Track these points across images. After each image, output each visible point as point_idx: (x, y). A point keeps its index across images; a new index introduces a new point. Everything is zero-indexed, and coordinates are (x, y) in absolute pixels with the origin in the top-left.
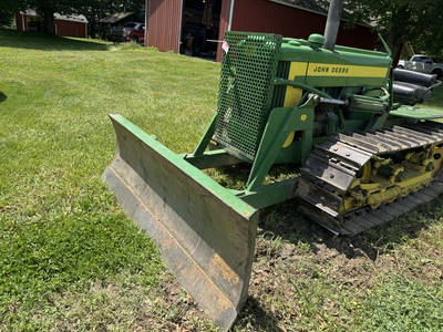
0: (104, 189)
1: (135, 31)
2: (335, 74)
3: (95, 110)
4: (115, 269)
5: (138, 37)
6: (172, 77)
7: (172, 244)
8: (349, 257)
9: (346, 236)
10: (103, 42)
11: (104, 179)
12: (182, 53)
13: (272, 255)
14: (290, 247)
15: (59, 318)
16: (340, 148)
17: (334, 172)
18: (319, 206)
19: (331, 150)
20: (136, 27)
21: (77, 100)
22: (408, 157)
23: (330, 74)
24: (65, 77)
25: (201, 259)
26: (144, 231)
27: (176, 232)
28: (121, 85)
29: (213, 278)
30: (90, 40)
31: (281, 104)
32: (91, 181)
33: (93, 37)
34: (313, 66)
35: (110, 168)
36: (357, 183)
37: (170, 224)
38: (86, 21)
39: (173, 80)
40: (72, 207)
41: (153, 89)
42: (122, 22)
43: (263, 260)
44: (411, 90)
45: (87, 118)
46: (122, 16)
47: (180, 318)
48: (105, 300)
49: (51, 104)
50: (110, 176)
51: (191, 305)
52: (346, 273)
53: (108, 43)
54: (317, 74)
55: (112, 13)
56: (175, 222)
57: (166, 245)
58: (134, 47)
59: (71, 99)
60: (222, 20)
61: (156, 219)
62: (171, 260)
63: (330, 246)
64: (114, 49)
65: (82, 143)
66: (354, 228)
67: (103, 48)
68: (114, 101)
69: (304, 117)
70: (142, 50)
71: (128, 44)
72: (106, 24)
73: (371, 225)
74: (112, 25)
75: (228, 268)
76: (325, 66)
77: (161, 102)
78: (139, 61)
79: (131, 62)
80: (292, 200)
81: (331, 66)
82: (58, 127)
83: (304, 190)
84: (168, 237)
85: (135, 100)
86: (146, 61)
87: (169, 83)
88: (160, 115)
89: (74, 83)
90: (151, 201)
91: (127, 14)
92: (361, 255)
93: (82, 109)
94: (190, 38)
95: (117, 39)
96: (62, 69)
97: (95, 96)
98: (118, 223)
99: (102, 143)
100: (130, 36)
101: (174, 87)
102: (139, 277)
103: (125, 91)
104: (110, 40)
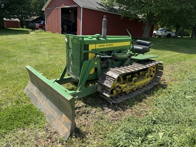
0: (25, 95)
1: (41, 25)
2: (107, 47)
3: (22, 63)
4: (28, 124)
5: (42, 27)
6: (57, 45)
7: (50, 113)
8: (115, 111)
9: (115, 104)
10: (27, 30)
11: (25, 91)
12: (62, 33)
13: (88, 113)
14: (94, 109)
15: (7, 142)
16: (109, 73)
17: (108, 81)
18: (104, 94)
19: (107, 74)
20: (42, 23)
21: (15, 59)
22: (141, 73)
23: (105, 47)
24: (9, 48)
25: (59, 117)
26: (40, 110)
27: (51, 109)
28: (34, 50)
29: (63, 123)
30: (21, 29)
31: (88, 59)
32: (20, 92)
33: (23, 28)
34: (98, 45)
35: (27, 87)
36: (118, 84)
37: (49, 106)
38: (19, 20)
39: (57, 46)
40: (12, 103)
41: (48, 51)
42: (35, 21)
43: (84, 115)
44: (141, 48)
45: (19, 66)
46: (35, 18)
47: (51, 138)
48: (24, 134)
49: (3, 61)
50: (27, 90)
51: (55, 133)
52: (113, 117)
53: (30, 30)
54: (100, 48)
55: (31, 16)
56: (50, 105)
57: (47, 113)
58: (41, 32)
59: (12, 58)
60: (78, 19)
61: (44, 105)
62: (49, 119)
63: (109, 108)
64: (32, 33)
65: (16, 77)
66: (119, 101)
67: (27, 33)
68: (31, 58)
69: (96, 63)
70: (45, 33)
71: (38, 30)
72: (28, 21)
73: (126, 99)
74: (31, 22)
75: (67, 118)
76: (103, 44)
77: (51, 57)
78: (43, 38)
79: (39, 39)
80: (96, 93)
81: (105, 44)
82: (6, 72)
83: (99, 89)
84: (48, 111)
85: (40, 57)
86: (46, 38)
87: (55, 48)
88: (50, 62)
89: (14, 50)
90: (42, 98)
91: (38, 17)
92: (120, 110)
93: (16, 62)
94: (65, 27)
95: (34, 28)
96: (8, 44)
97: (22, 57)
98: (30, 107)
99: (25, 77)
100: (39, 27)
101: (58, 50)
102: (37, 126)
103: (36, 53)
104: (30, 29)
